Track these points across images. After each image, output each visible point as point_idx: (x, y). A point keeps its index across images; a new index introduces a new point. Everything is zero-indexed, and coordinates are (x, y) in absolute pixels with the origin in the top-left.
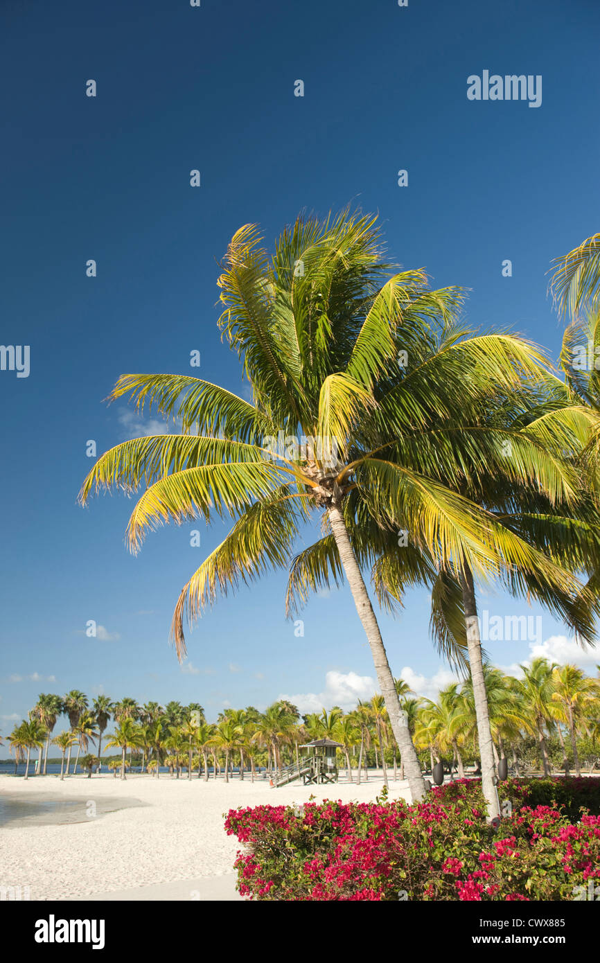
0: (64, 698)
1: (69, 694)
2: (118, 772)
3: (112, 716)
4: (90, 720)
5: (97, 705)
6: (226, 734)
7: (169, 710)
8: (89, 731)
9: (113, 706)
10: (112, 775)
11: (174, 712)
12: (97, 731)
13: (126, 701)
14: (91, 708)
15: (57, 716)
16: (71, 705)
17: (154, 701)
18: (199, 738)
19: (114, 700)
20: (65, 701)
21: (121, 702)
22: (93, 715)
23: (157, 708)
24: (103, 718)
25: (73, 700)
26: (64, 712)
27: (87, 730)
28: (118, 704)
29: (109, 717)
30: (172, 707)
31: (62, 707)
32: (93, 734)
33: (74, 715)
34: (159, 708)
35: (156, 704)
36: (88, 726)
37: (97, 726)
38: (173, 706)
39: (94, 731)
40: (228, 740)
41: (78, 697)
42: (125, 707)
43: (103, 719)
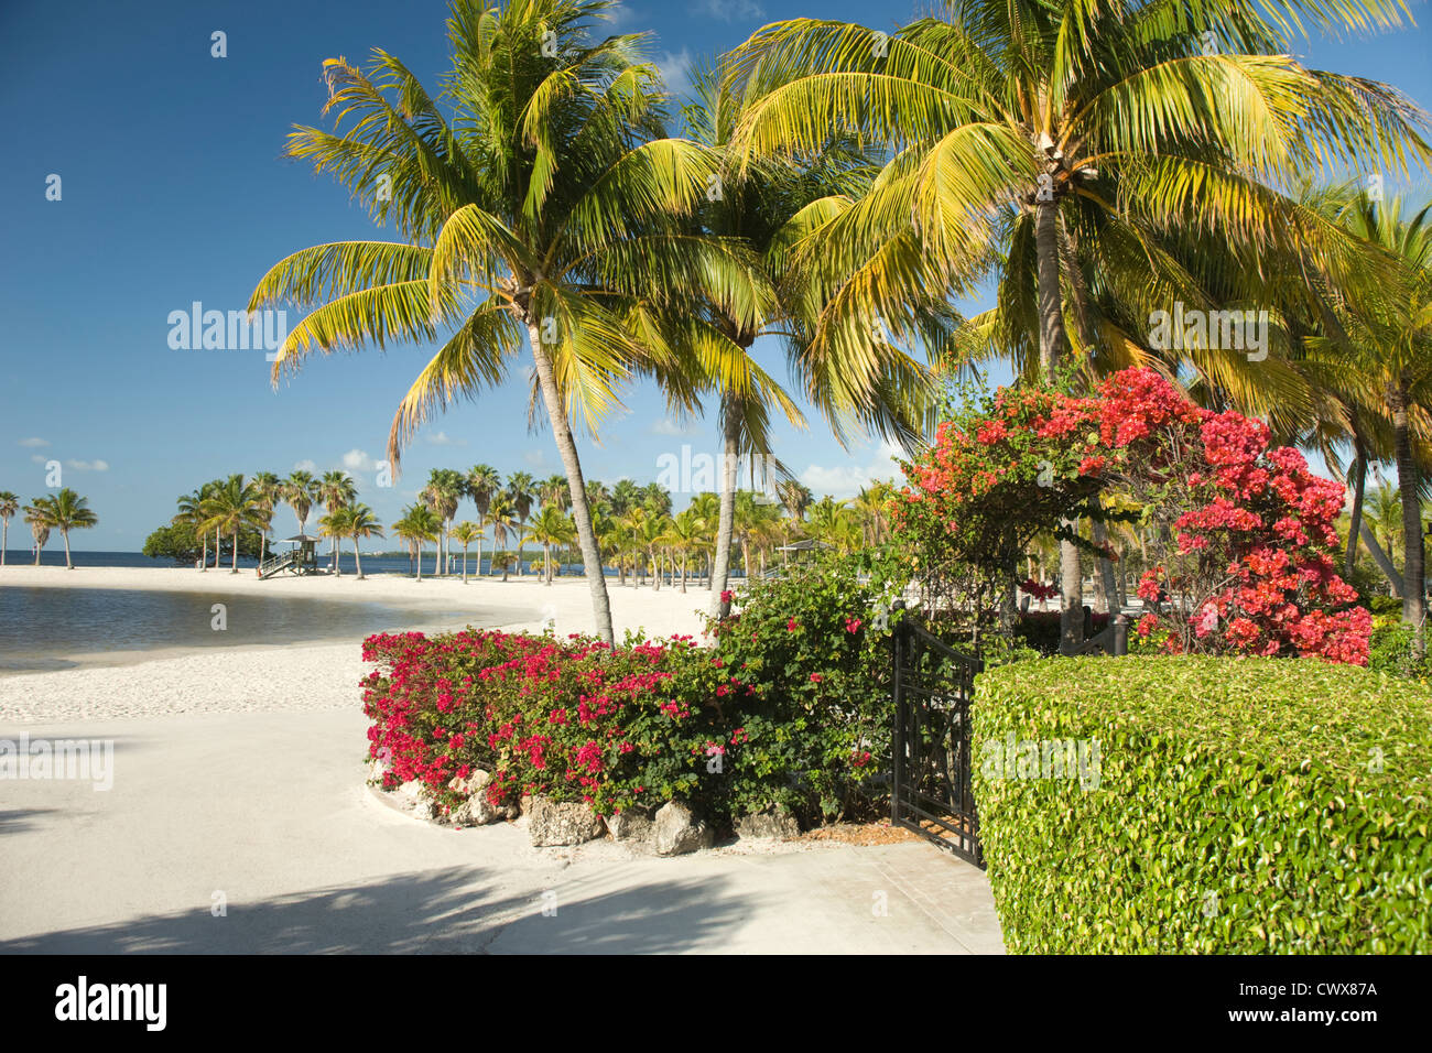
0: (466, 475)
1: (473, 469)
2: (543, 573)
3: (536, 499)
4: (506, 504)
5: (512, 485)
6: (682, 528)
7: (619, 492)
8: (507, 519)
9: (537, 486)
10: (535, 578)
11: (626, 494)
12: (517, 519)
13: (555, 480)
14: (505, 488)
15: (458, 500)
16: (477, 485)
17: (596, 480)
18: (646, 532)
19: (537, 477)
20: (467, 479)
21: (548, 480)
22: (509, 498)
23: (600, 490)
24: (523, 502)
25: (478, 478)
26: (468, 494)
27: (503, 518)
28: (544, 483)
29: (531, 501)
30: (622, 489)
31: (462, 486)
32: (512, 523)
33: (481, 497)
34: (604, 489)
35: (599, 484)
36: (504, 512)
37: (516, 512)
38: (625, 486)
39: (514, 519)
40: (685, 538)
41: (485, 474)
42: (553, 487)
43: (524, 504)
